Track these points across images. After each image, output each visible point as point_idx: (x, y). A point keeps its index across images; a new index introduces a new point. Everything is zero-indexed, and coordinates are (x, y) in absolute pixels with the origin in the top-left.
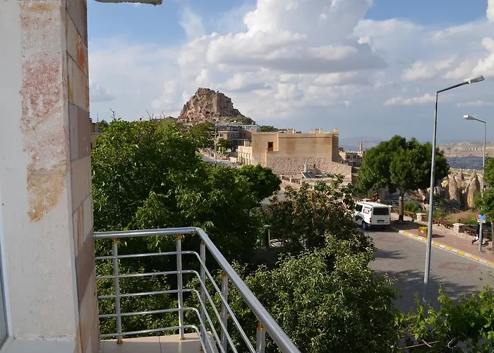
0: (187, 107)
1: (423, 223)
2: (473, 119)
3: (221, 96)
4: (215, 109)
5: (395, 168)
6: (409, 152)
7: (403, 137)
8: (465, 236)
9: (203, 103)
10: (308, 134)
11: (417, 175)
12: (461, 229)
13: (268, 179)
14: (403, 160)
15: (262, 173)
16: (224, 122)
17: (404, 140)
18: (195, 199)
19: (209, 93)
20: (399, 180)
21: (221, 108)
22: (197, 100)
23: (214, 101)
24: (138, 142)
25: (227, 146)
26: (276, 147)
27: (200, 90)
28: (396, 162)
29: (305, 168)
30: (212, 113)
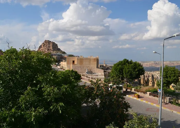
0: (40, 47)
1: (135, 92)
2: (156, 53)
3: (53, 43)
4: (51, 48)
5: (126, 71)
6: (131, 65)
7: (127, 59)
8: (151, 97)
9: (47, 46)
10: (88, 58)
11: (134, 74)
12: (150, 94)
13: (76, 75)
14: (128, 68)
15: (73, 73)
16: (54, 53)
17: (128, 60)
18: (54, 91)
19: (49, 42)
20: (127, 76)
21: (53, 48)
22: (44, 44)
23: (51, 45)
24: (21, 59)
25: (56, 62)
26: (76, 63)
27: (45, 41)
28: (126, 69)
29: (87, 70)
30: (50, 49)
